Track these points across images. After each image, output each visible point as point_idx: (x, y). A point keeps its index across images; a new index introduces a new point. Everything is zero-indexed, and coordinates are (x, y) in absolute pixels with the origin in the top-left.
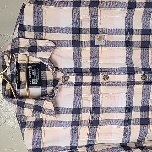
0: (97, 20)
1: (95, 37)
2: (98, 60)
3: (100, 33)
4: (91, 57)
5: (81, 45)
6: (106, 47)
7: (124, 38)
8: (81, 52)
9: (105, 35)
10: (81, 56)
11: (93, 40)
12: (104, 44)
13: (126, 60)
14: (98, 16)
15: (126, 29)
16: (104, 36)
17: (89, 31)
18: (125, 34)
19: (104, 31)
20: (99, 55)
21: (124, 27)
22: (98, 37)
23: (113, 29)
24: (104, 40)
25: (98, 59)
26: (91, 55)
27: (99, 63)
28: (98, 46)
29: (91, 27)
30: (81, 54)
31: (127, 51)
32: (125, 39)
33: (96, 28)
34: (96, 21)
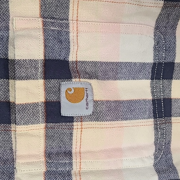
0: (68, 33)
1: (59, 90)
2: (71, 164)
3: (75, 77)
4: (48, 155)
5: (12, 117)
6: (97, 120)
7: (149, 90)
8: (13, 139)
9: (94, 82)
10: (14, 151)
11: (53, 98)
12: (90, 112)
13: (156, 157)
14: (71, 22)
15: (155, 64)
16: (89, 87)
17: (40, 70)
18: (152, 79)
19: (88, 70)
20: (74, 147)
21: (149, 58)
22: (71, 90)
23: (117, 64)
24: (90, 98)
25: (71, 158)
26: (46, 147)
27: (73, 172)
28: (70, 119)
29: (47, 58)
30: (14, 145)
31: (156, 129)
32: (153, 93)
33: (62, 58)
34: (63, 38)
